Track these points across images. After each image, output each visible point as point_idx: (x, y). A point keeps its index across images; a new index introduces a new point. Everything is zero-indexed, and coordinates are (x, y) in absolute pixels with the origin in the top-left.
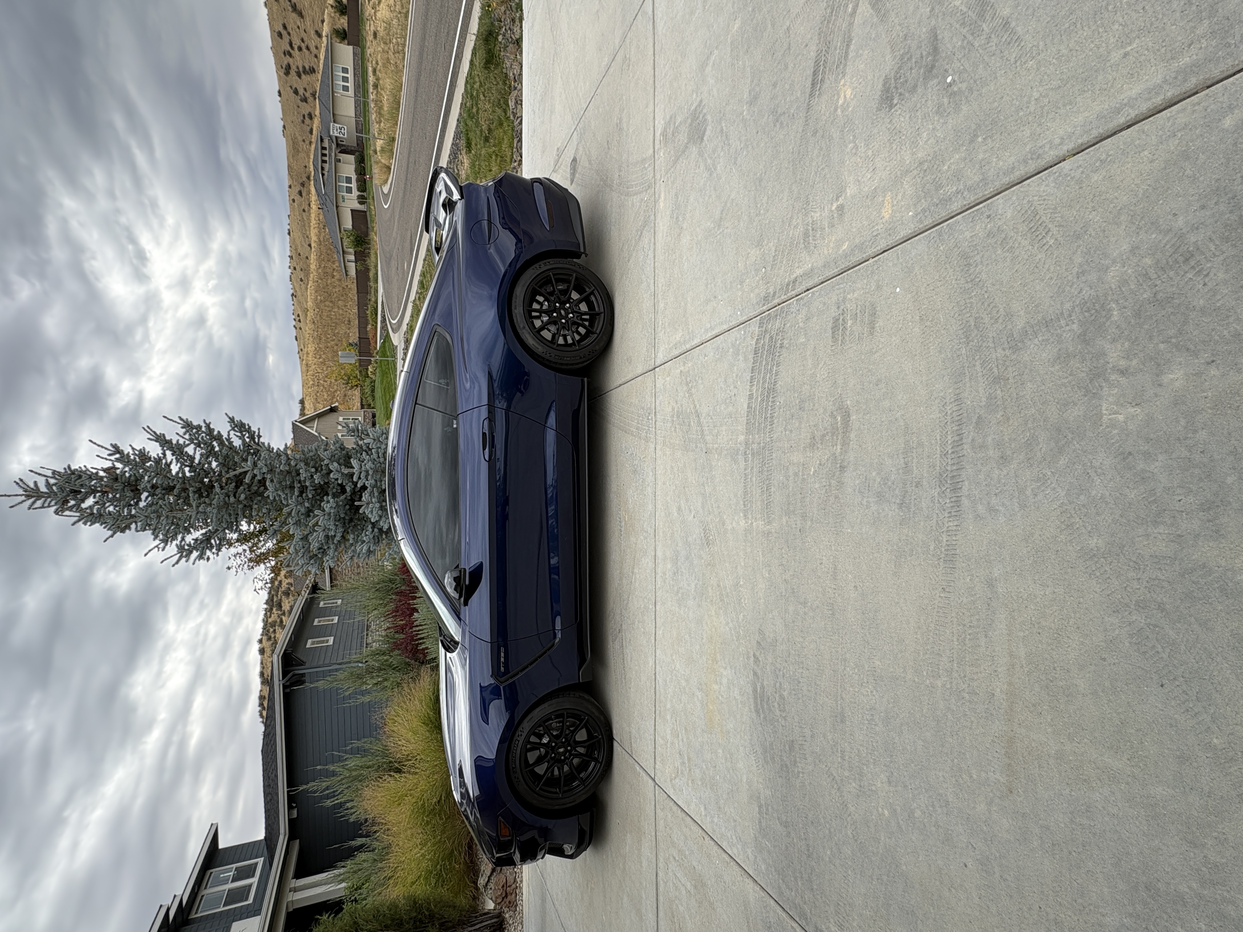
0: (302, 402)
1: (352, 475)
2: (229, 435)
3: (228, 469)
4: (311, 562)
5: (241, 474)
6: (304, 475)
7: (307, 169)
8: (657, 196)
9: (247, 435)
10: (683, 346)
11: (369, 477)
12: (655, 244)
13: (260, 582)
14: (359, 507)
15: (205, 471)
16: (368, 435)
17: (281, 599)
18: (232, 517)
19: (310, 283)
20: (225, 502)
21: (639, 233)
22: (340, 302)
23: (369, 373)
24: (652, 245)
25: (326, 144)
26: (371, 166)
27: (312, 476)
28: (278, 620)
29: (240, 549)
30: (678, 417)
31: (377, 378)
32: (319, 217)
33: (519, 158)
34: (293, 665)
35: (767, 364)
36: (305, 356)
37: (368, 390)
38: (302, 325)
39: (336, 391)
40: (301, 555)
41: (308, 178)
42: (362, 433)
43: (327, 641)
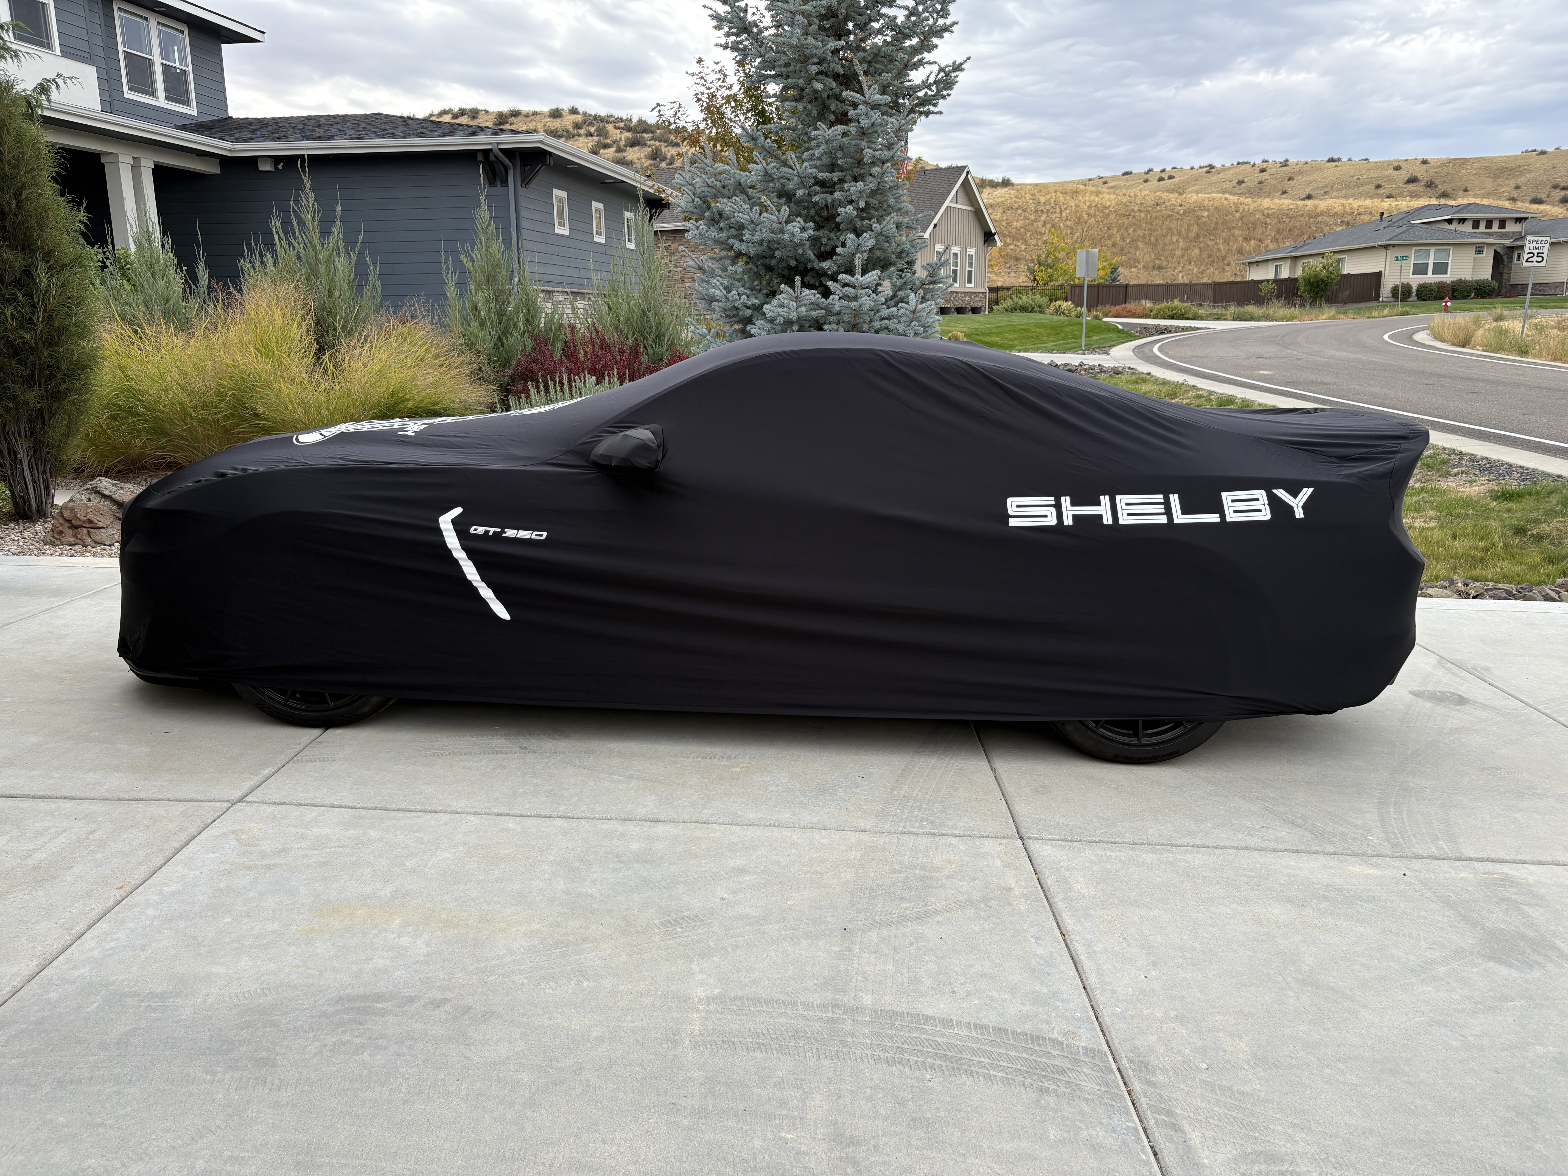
0: (1006, 183)
1: (850, 271)
2: (929, 63)
3: (869, 62)
4: (697, 200)
5: (859, 82)
6: (852, 189)
7: (1461, 192)
8: (1375, 859)
9: (930, 93)
10: (1060, 896)
11: (845, 303)
12: (1275, 850)
13: (671, 113)
14: (792, 285)
15: (866, 24)
16: (924, 299)
17: (645, 145)
18: (783, 69)
19: (1233, 198)
20: (809, 58)
21: (1300, 821)
22: (1197, 251)
23: (1058, 303)
24: (1272, 845)
25: (1511, 227)
26: (1470, 310)
27: (851, 202)
28: (608, 141)
29: (732, 79)
30: (920, 879)
31: (1048, 316)
32: (1365, 213)
33: (1473, 593)
34: (523, 165)
35: (1010, 1060)
36: (1093, 189)
37: (1025, 300)
38: (1154, 183)
39: (1026, 242)
40: (709, 182)
41: (1444, 195)
42: (929, 291)
43: (561, 224)
